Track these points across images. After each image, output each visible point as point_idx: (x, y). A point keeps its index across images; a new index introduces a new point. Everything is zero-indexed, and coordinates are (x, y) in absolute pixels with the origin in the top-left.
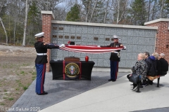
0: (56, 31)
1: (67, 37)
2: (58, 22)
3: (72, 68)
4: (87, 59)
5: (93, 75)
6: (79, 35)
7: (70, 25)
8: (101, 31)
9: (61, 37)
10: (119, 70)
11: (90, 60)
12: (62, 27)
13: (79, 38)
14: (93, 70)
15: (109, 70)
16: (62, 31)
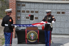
0: (20, 7)
1: (28, 12)
3: (32, 35)
6: (37, 10)
7: (30, 2)
9: (24, 12)
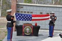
0: (19, 9)
1: (25, 12)
2: (20, 4)
3: (28, 29)
4: (36, 24)
5: (39, 33)
7: (27, 5)
8: (44, 9)
10: (54, 31)
11: (38, 25)
12: (22, 6)
13: (32, 13)
14: (40, 30)
15: (48, 31)
16: (22, 9)
